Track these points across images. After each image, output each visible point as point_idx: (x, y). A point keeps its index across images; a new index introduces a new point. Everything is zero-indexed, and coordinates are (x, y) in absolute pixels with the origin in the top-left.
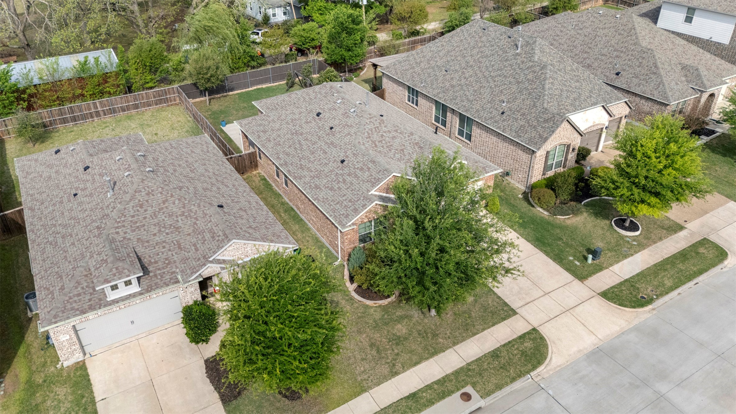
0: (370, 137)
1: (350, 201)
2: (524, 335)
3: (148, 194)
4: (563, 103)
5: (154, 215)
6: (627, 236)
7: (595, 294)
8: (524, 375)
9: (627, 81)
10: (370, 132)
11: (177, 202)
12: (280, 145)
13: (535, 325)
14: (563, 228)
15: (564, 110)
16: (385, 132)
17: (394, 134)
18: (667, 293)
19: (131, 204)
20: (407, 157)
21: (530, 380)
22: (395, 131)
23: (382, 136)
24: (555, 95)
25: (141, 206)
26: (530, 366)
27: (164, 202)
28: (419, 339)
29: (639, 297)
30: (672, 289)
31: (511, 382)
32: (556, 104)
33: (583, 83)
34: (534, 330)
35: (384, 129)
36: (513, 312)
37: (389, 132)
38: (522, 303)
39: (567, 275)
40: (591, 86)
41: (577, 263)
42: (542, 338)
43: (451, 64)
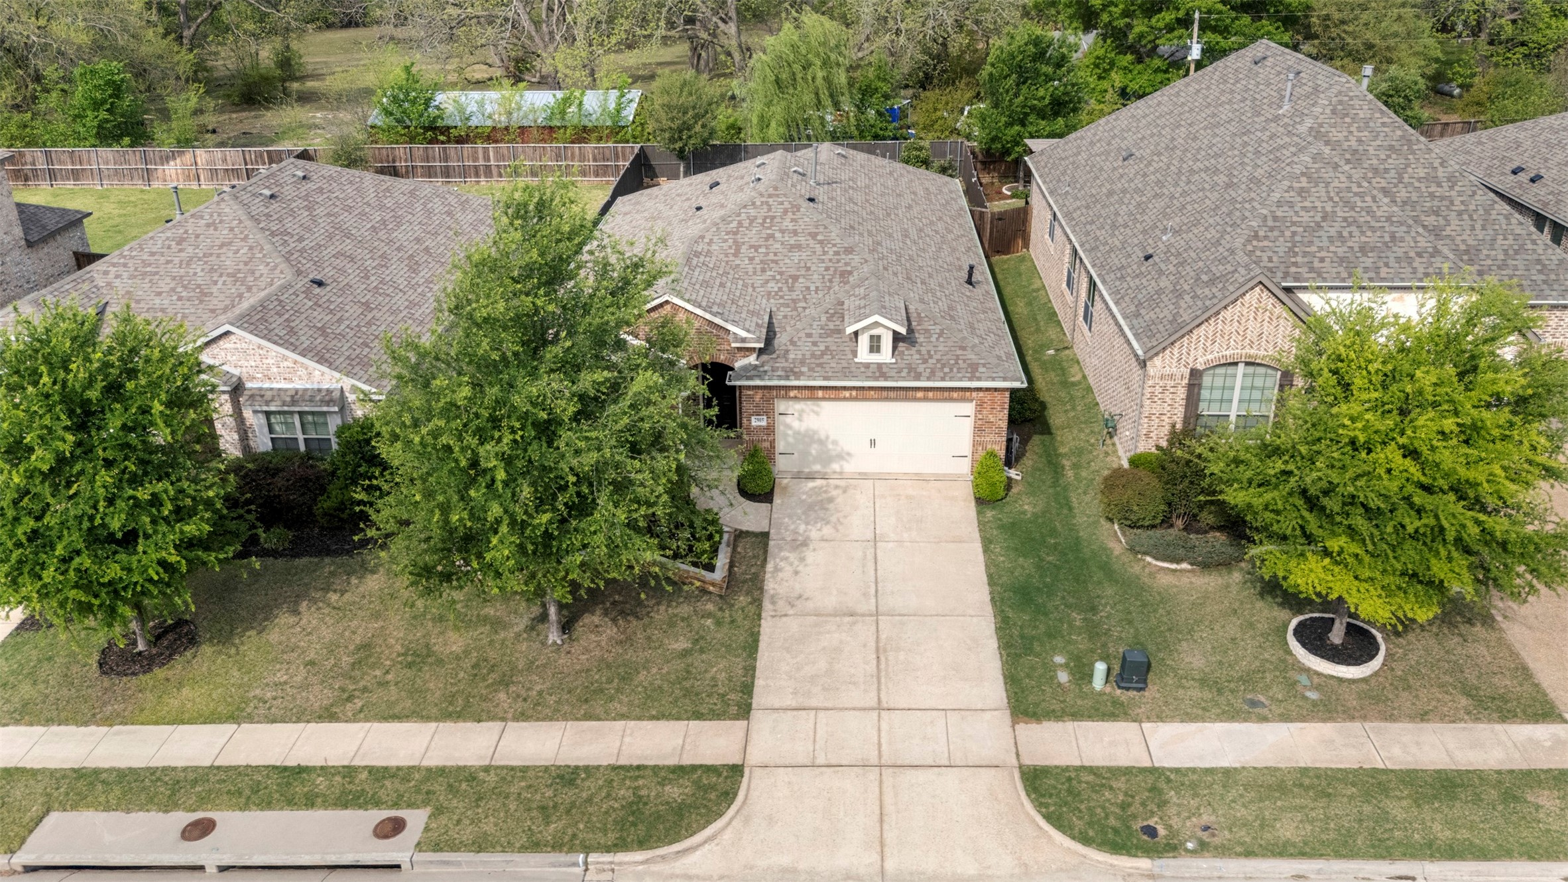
2: (696, 768)
4: (1314, 249)
6: (1308, 670)
7: (1015, 762)
8: (572, 850)
10: (746, 223)
13: (755, 760)
14: (1132, 588)
15: (1304, 270)
16: (783, 232)
17: (803, 239)
18: (1249, 854)
21: (579, 870)
22: (810, 234)
23: (772, 236)
24: (1294, 224)
28: (462, 675)
29: (1137, 825)
30: (1281, 850)
31: (523, 849)
32: (1282, 247)
33: (1454, 222)
34: (737, 770)
35: (787, 224)
36: (744, 711)
37: (795, 233)
38: (790, 702)
39: (994, 690)
40: (1481, 235)
41: (1063, 677)
42: (729, 796)
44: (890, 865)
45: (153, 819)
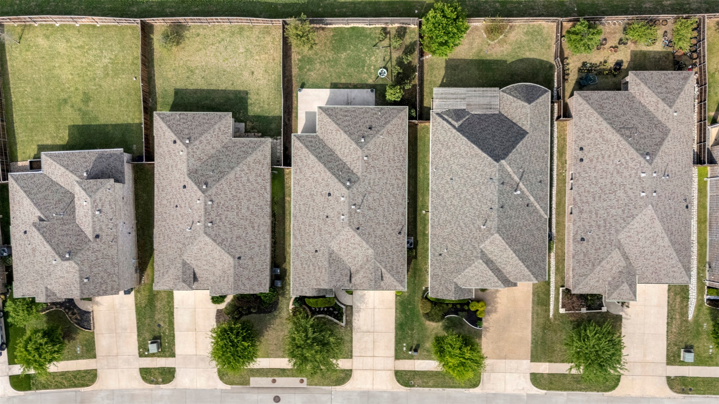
0: (339, 244)
2: (345, 370)
3: (205, 244)
5: (206, 256)
7: (394, 369)
9: (578, 251)
10: (342, 241)
11: (218, 252)
13: (354, 368)
16: (351, 243)
17: (356, 246)
19: (196, 247)
20: (356, 262)
23: (348, 245)
25: (201, 250)
26: (334, 384)
27: (212, 251)
29: (410, 382)
32: (464, 280)
33: (509, 266)
34: (351, 370)
35: (352, 241)
36: (351, 357)
37: (354, 244)
38: (359, 355)
39: (392, 352)
40: (513, 269)
41: (405, 349)
42: (350, 376)
43: (457, 179)
44: (374, 387)
45: (265, 379)
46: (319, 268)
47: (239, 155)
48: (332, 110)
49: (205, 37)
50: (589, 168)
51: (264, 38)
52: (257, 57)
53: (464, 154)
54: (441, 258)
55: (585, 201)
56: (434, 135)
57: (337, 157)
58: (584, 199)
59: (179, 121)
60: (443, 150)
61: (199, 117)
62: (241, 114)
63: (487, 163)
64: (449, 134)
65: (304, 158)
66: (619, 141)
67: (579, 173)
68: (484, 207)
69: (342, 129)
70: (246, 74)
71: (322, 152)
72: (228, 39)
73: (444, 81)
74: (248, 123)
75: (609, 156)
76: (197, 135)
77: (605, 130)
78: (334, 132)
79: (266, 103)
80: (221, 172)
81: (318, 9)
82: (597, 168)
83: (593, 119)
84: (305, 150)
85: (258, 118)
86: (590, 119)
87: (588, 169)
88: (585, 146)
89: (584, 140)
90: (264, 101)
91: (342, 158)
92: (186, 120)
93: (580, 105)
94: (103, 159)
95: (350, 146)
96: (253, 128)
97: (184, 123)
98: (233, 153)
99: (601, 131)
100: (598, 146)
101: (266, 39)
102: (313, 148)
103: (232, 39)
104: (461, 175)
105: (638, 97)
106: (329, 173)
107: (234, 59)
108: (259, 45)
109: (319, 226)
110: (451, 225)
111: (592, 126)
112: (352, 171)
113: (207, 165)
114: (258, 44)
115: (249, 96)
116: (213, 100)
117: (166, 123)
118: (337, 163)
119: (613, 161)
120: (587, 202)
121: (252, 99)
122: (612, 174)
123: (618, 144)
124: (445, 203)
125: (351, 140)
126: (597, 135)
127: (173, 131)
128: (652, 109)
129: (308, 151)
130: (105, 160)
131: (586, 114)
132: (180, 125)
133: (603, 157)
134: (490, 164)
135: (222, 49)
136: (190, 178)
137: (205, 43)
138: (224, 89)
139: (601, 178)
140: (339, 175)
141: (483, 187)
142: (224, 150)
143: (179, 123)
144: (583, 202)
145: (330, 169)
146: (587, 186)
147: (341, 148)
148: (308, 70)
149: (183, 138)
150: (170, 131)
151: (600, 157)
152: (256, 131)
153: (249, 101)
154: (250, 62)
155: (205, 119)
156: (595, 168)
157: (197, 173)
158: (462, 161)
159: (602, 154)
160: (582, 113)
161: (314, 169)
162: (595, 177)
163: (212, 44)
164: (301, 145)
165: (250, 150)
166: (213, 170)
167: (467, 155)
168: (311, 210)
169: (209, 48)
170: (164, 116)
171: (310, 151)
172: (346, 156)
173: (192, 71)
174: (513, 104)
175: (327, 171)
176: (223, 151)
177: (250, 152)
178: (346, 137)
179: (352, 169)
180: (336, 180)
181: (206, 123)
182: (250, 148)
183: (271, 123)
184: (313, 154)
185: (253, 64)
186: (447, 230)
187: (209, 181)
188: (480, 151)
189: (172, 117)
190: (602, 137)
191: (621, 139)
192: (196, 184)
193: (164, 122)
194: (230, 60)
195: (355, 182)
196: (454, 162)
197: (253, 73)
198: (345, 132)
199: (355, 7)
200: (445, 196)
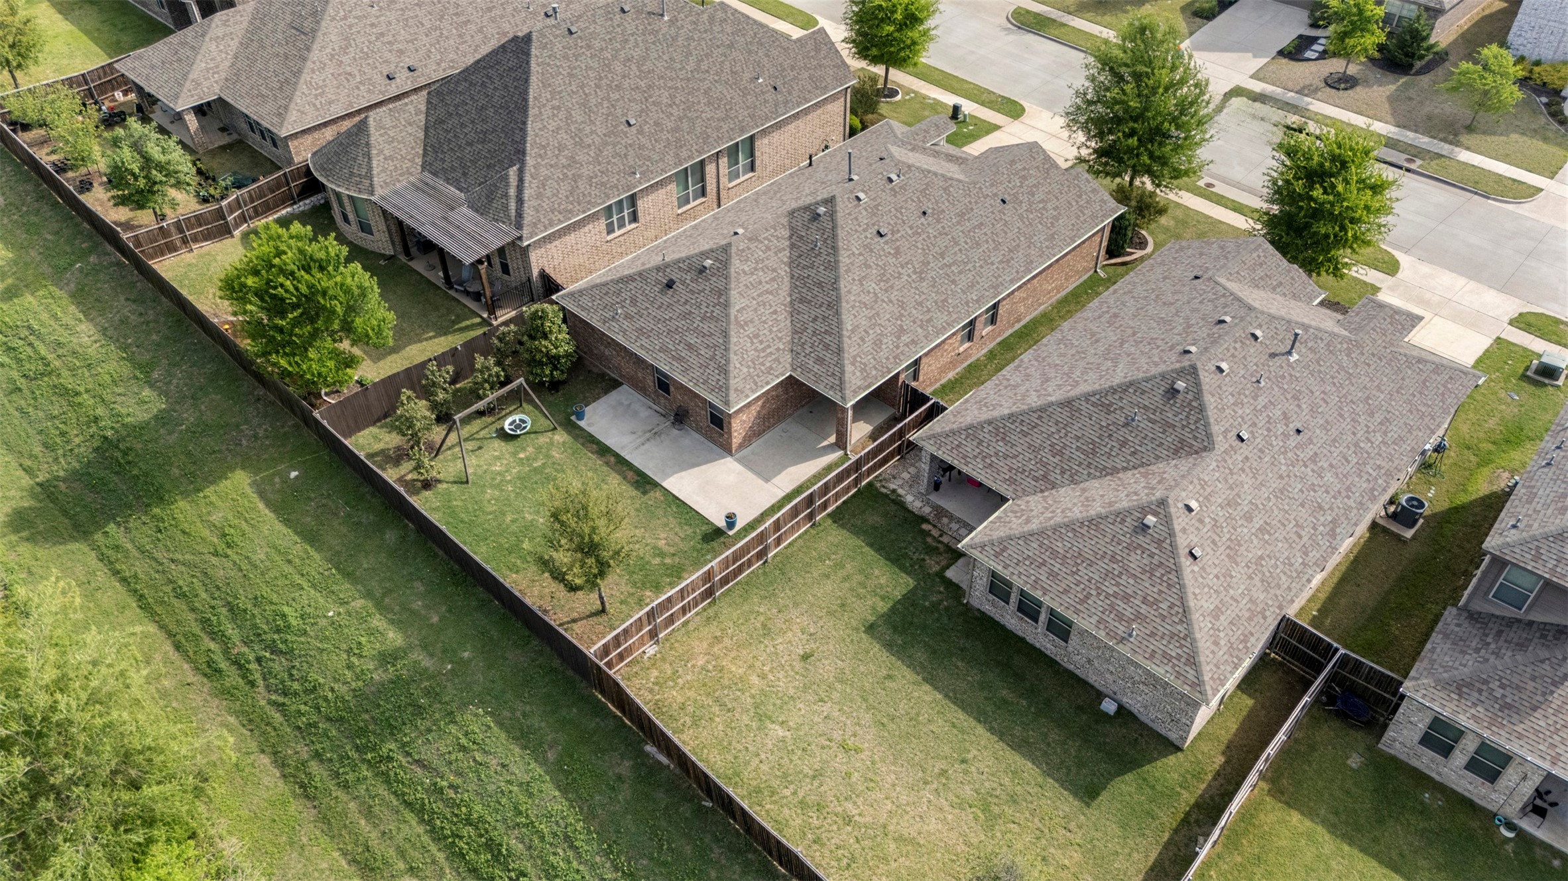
1: (1080, 196)
12: (945, 300)
43: (619, 112)
46: (1024, 178)
47: (1026, 434)
48: (705, 382)
49: (853, 859)
50: (417, 51)
51: (683, 707)
52: (754, 679)
53: (562, 115)
54: (779, 84)
55: (480, 36)
56: (570, 211)
57: (794, 287)
58: (479, 38)
59: (1138, 616)
60: (585, 171)
61: (1066, 592)
62: (935, 598)
63: (546, 53)
64: (544, 172)
65: (869, 340)
66: (333, 19)
67: (438, 64)
68: (630, 28)
69: (727, 315)
70: (827, 668)
71: (815, 319)
72: (787, 792)
73: (431, 334)
74: (936, 568)
75: (372, 25)
76: (1110, 530)
77: (329, 50)
78: (751, 330)
79: (841, 573)
80: (1108, 409)
81: (470, 660)
82: (409, 37)
83: (317, 78)
84: (851, 347)
85: (896, 559)
86: (321, 83)
87: (422, 52)
88: (381, 73)
89: (370, 79)
90: (846, 578)
91: (787, 279)
92: (1112, 606)
93: (303, 113)
94: (1499, 693)
95: (744, 272)
96: (931, 551)
97: (1126, 598)
98: (1036, 450)
99: (333, 56)
100: (366, 50)
101: (680, 699)
102: (828, 339)
103: (775, 783)
104: (606, 104)
105: (223, 75)
106: (844, 259)
107: (822, 728)
108: (717, 700)
109: (958, 223)
110: (710, 88)
111: (333, 75)
112: (790, 237)
113: (1134, 453)
114: (716, 709)
115: (872, 619)
116: (983, 686)
117: (1189, 636)
118: (805, 273)
119: (377, 17)
120: (480, 30)
121: (873, 606)
122: (402, 9)
123: (342, 20)
124: (680, 119)
125: (733, 279)
126: (345, 59)
127: (1182, 587)
128: (234, 44)
129: (846, 339)
130: (1495, 685)
131: (316, 96)
132: (1145, 600)
133: (382, 34)
134: (545, 47)
135: (829, 786)
136: (1209, 435)
137: (867, 843)
138: (927, 687)
139: (423, 25)
140: (825, 241)
141: (597, 44)
142: (1055, 476)
143: (1144, 609)
144: (485, 37)
145: (833, 266)
146: (452, 42)
147: (767, 292)
148: (662, 554)
149: (1159, 543)
150: (1191, 597)
151: (385, 39)
152: (929, 540)
153: (883, 607)
154: (784, 683)
155: (1052, 575)
156: (412, 41)
157: (1182, 441)
158: (578, 116)
159: (377, 38)
160: (317, 103)
161: (866, 299)
162: (427, 35)
163: (848, 820)
164: (849, 368)
165: (985, 435)
166: (1126, 425)
167: (559, 108)
168: (948, 260)
169: (869, 819)
170: (1182, 667)
171: (840, 336)
172: (774, 270)
173: (986, 809)
174: (386, 152)
175: (842, 270)
176: (1063, 472)
177: (987, 428)
178: (734, 293)
179: (788, 243)
180: (841, 234)
181: (1054, 554)
182: (980, 443)
183: (874, 528)
184: (840, 323)
185: (781, 675)
186: (725, 92)
187: (1157, 397)
188: (534, 79)
189: (1154, 644)
190: (344, 50)
191: (327, 17)
192: (1202, 409)
193: (1194, 640)
194: (837, 735)
195: (806, 208)
196: (592, 132)
197: (805, 657)
198: (726, 305)
199: (387, 592)
200: (670, 125)
